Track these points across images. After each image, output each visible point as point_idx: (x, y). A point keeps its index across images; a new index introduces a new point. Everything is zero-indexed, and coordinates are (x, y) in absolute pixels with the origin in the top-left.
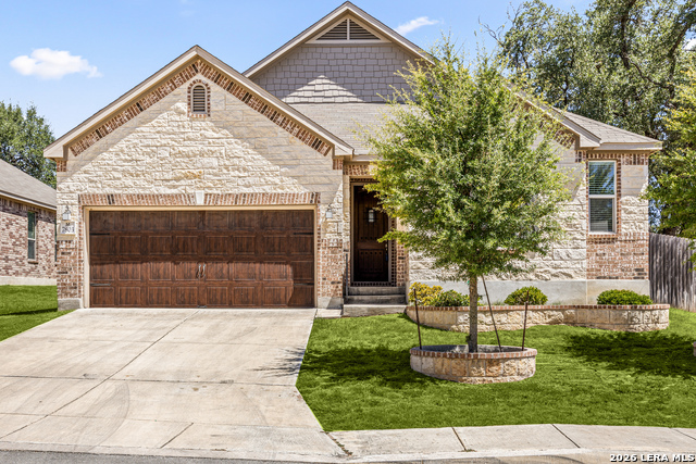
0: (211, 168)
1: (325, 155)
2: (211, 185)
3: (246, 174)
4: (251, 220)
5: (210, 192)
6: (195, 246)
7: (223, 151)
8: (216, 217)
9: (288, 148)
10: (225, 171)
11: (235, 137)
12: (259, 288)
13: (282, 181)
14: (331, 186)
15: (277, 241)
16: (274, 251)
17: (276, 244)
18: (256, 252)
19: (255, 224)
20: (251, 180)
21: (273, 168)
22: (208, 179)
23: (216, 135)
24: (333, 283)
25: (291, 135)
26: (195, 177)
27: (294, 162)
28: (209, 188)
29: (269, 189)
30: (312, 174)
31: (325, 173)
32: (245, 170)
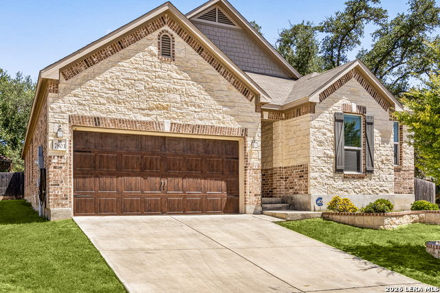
0: (176, 102)
1: (251, 101)
2: (175, 116)
3: (200, 110)
4: (198, 146)
5: (175, 122)
6: (158, 165)
7: (184, 90)
8: (174, 142)
9: (227, 93)
10: (185, 106)
11: (192, 80)
12: (204, 199)
13: (224, 118)
14: (254, 124)
15: (215, 163)
16: (213, 171)
17: (215, 166)
18: (202, 171)
19: (201, 149)
20: (203, 115)
21: (218, 107)
22: (173, 111)
23: (179, 77)
24: (255, 195)
25: (229, 84)
26: (164, 109)
27: (232, 104)
28: (174, 118)
29: (215, 123)
30: (243, 114)
31: (251, 114)
32: (199, 107)
